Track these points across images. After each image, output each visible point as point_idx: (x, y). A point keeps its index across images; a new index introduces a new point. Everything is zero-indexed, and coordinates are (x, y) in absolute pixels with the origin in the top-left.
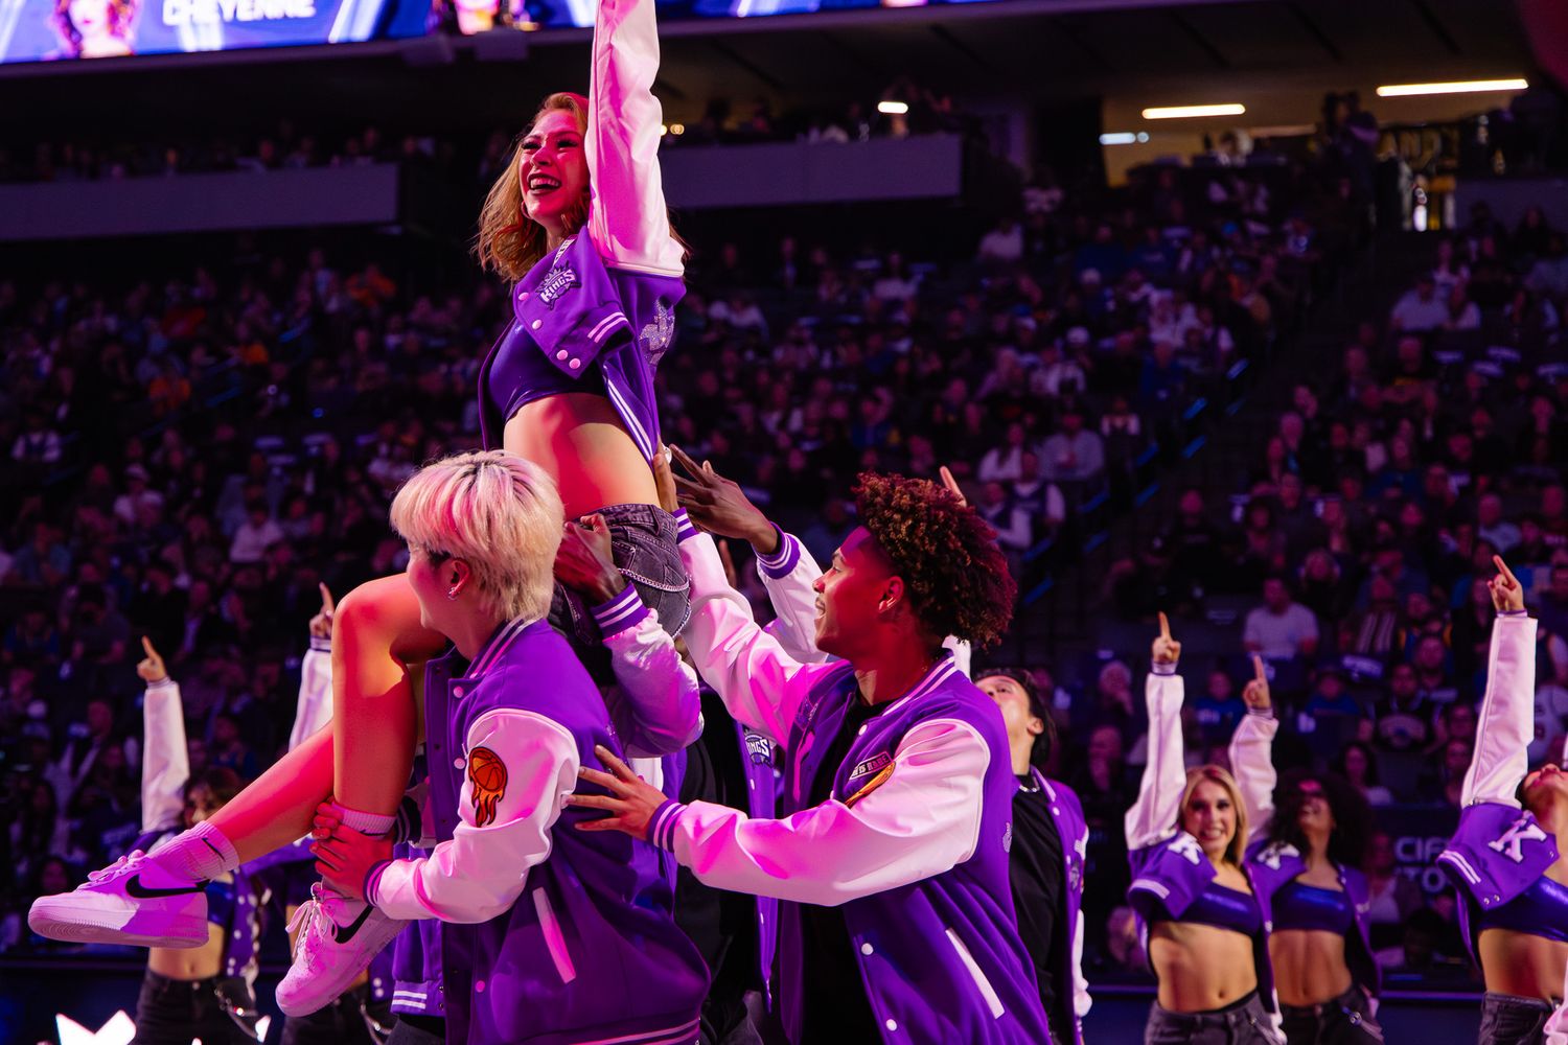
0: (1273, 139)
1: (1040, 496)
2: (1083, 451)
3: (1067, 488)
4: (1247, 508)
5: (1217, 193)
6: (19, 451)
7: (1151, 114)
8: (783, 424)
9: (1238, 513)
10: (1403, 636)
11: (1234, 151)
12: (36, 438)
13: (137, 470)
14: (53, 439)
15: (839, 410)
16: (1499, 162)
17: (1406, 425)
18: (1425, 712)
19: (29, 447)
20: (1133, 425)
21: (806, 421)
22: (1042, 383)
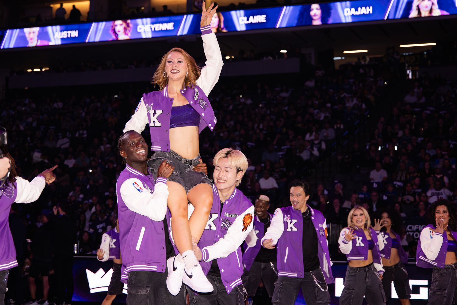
0: (374, 58)
1: (320, 143)
2: (330, 133)
3: (326, 142)
4: (370, 146)
5: (362, 71)
6: (77, 135)
7: (345, 52)
8: (258, 127)
9: (368, 147)
10: (408, 176)
11: (365, 61)
12: (81, 132)
13: (105, 139)
14: (85, 132)
15: (271, 124)
16: (429, 62)
17: (408, 126)
18: (414, 195)
19: (79, 134)
20: (342, 127)
21: (264, 126)
22: (320, 117)
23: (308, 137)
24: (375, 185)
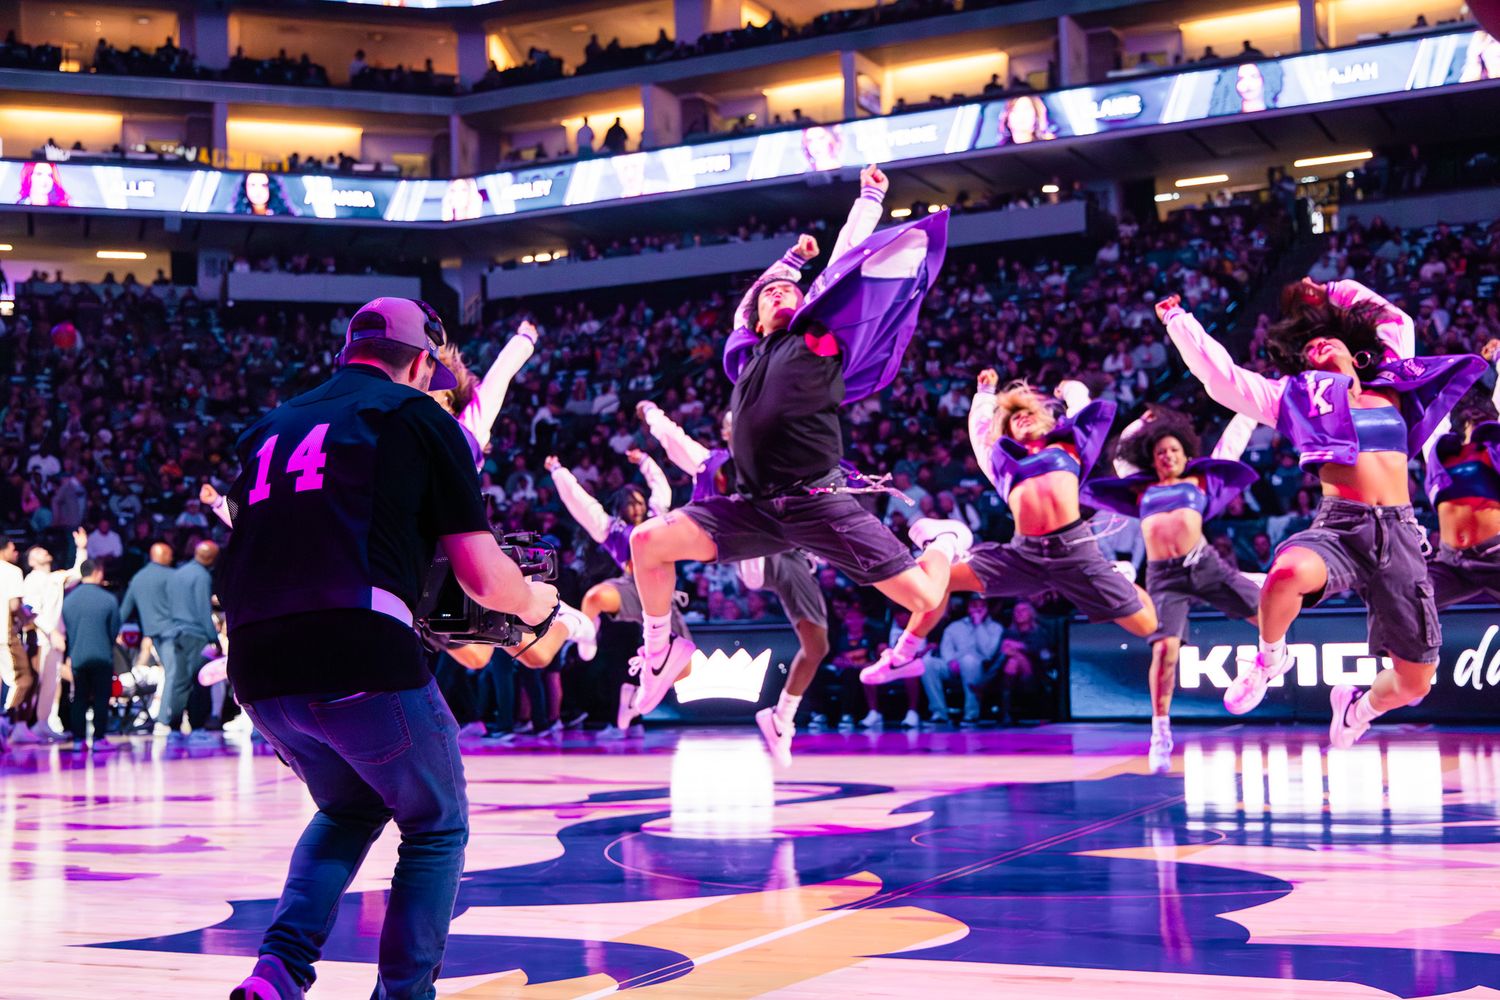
0: (1242, 193)
1: (1135, 376)
3: (1149, 372)
5: (1215, 221)
7: (1180, 183)
8: (1004, 349)
11: (1224, 199)
12: (640, 379)
13: (692, 391)
15: (1031, 340)
16: (1359, 195)
19: (638, 384)
21: (1016, 347)
22: (1132, 322)
23: (1109, 364)
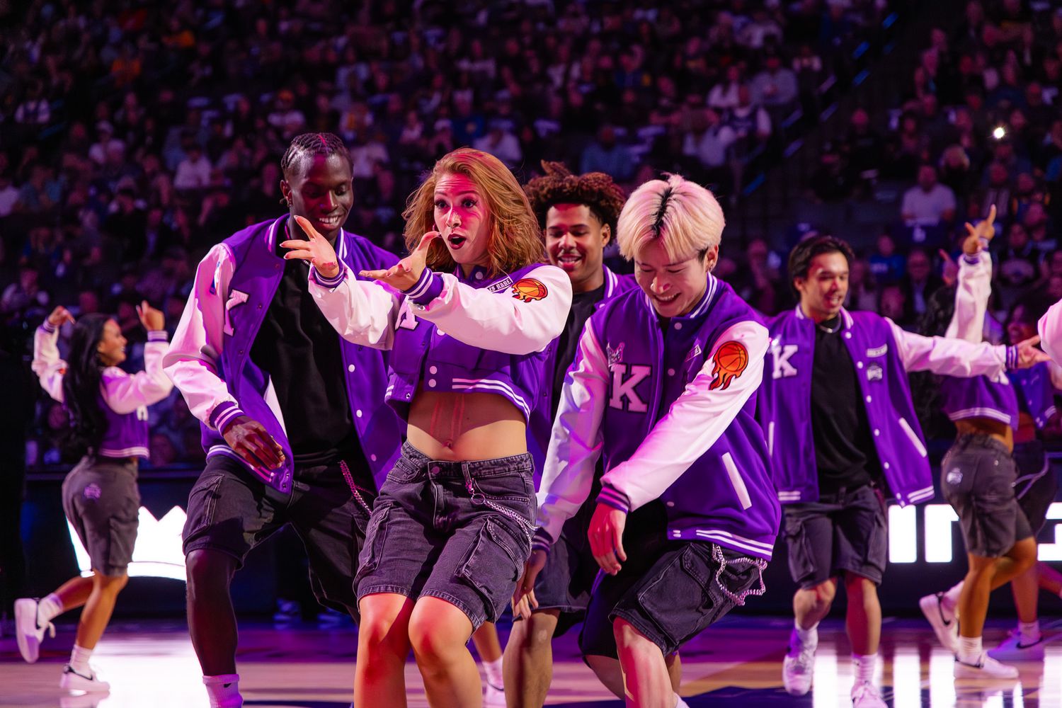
1: (753, 117)
2: (781, 84)
3: (772, 111)
4: (901, 119)
6: (20, 114)
8: (566, 75)
9: (894, 123)
10: (1016, 204)
12: (32, 106)
13: (104, 126)
14: (44, 106)
15: (606, 62)
17: (1012, 55)
18: (1033, 257)
19: (27, 114)
20: (816, 64)
21: (582, 71)
22: (750, 38)
23: (716, 97)
24: (919, 235)
